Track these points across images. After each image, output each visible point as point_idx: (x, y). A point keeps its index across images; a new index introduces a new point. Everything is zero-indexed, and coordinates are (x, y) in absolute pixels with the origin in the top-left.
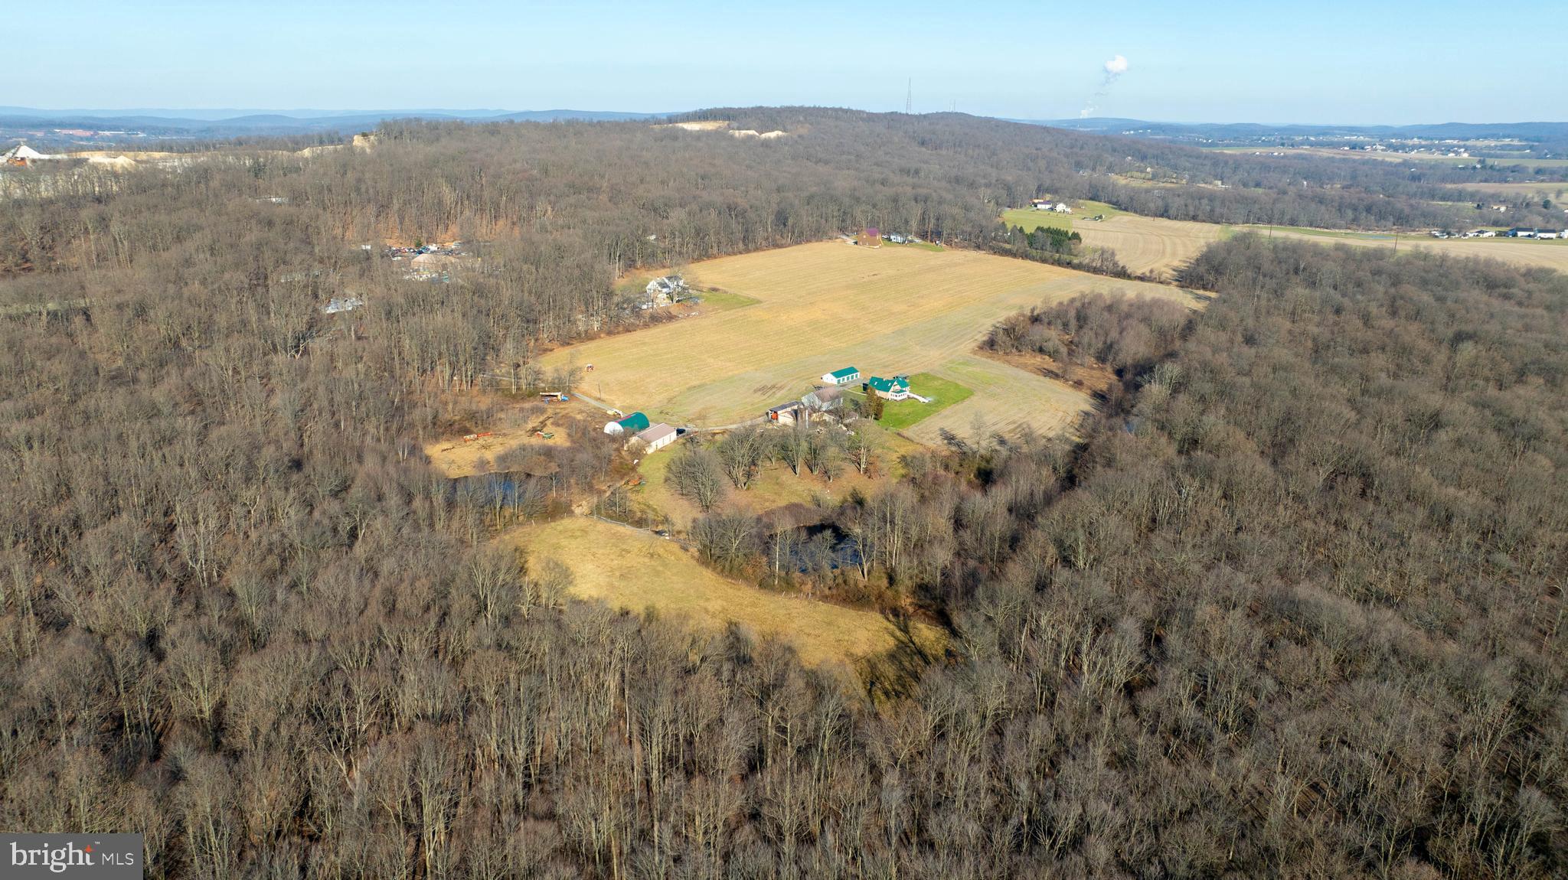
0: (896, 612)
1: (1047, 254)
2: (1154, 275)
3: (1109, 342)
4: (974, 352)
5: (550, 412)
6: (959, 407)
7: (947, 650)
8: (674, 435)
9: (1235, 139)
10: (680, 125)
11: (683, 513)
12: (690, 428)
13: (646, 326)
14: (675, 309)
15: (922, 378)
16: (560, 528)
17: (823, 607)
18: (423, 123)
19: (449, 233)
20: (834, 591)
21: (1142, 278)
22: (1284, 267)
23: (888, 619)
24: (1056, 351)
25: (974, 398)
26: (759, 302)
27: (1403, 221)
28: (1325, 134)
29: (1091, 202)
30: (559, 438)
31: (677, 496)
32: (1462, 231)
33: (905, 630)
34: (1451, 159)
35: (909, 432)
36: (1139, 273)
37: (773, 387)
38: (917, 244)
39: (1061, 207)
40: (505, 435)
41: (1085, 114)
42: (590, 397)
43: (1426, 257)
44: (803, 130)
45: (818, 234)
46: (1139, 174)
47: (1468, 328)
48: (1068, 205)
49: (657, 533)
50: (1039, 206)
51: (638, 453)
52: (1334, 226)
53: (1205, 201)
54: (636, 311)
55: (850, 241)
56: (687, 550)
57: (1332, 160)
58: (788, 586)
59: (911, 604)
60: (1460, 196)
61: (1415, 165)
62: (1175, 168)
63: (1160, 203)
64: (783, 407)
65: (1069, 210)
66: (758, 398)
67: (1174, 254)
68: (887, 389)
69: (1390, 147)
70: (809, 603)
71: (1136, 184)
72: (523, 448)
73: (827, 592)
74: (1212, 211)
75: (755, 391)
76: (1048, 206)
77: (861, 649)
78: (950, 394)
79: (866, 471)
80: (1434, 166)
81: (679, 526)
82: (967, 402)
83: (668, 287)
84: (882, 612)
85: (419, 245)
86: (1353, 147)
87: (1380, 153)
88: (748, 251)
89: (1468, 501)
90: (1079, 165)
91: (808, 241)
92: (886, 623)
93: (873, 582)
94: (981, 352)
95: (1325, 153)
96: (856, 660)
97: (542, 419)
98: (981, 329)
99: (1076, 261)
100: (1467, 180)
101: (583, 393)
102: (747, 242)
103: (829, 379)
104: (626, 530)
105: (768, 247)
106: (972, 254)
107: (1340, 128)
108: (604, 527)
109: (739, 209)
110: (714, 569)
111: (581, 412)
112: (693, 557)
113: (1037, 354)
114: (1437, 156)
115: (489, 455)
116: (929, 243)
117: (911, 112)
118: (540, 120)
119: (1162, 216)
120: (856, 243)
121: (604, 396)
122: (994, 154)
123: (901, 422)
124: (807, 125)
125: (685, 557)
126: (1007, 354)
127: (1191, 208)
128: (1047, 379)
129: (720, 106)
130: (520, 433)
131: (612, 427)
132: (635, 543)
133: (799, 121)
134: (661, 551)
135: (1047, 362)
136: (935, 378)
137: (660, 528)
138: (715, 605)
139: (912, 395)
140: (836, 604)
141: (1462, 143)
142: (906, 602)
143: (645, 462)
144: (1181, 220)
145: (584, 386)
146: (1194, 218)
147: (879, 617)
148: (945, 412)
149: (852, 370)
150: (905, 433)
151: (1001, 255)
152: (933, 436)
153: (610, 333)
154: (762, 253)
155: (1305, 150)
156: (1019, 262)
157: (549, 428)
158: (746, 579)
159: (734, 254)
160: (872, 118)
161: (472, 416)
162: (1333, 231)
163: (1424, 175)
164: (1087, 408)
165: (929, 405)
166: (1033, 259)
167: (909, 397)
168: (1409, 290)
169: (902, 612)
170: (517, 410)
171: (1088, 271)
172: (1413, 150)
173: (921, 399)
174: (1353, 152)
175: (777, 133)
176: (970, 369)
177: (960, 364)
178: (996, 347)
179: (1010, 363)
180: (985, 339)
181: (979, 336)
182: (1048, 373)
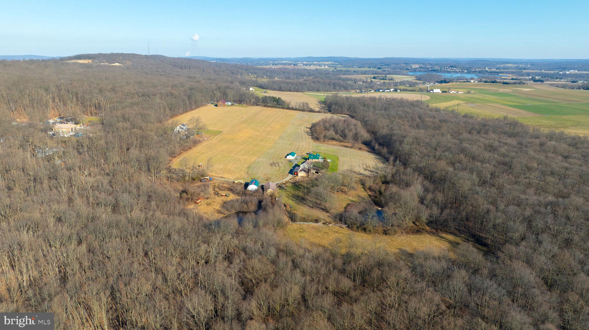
2: (323, 110)
6: (341, 161)
11: (322, 215)
13: (194, 145)
25: (340, 158)
26: (221, 132)
30: (232, 196)
31: (311, 209)
35: (340, 172)
36: (317, 110)
37: (274, 163)
38: (237, 105)
39: (251, 89)
40: (209, 198)
44: (129, 63)
49: (324, 224)
55: (213, 106)
56: (342, 228)
65: (254, 90)
72: (224, 202)
78: (333, 158)
81: (327, 220)
94: (316, 142)
103: (290, 157)
112: (348, 230)
113: (332, 140)
120: (216, 106)
131: (252, 187)
148: (340, 164)
175: (117, 64)
176: (322, 148)
177: (317, 147)
178: (320, 139)
179: (330, 145)
180: (311, 137)
181: (307, 136)
182: (346, 147)
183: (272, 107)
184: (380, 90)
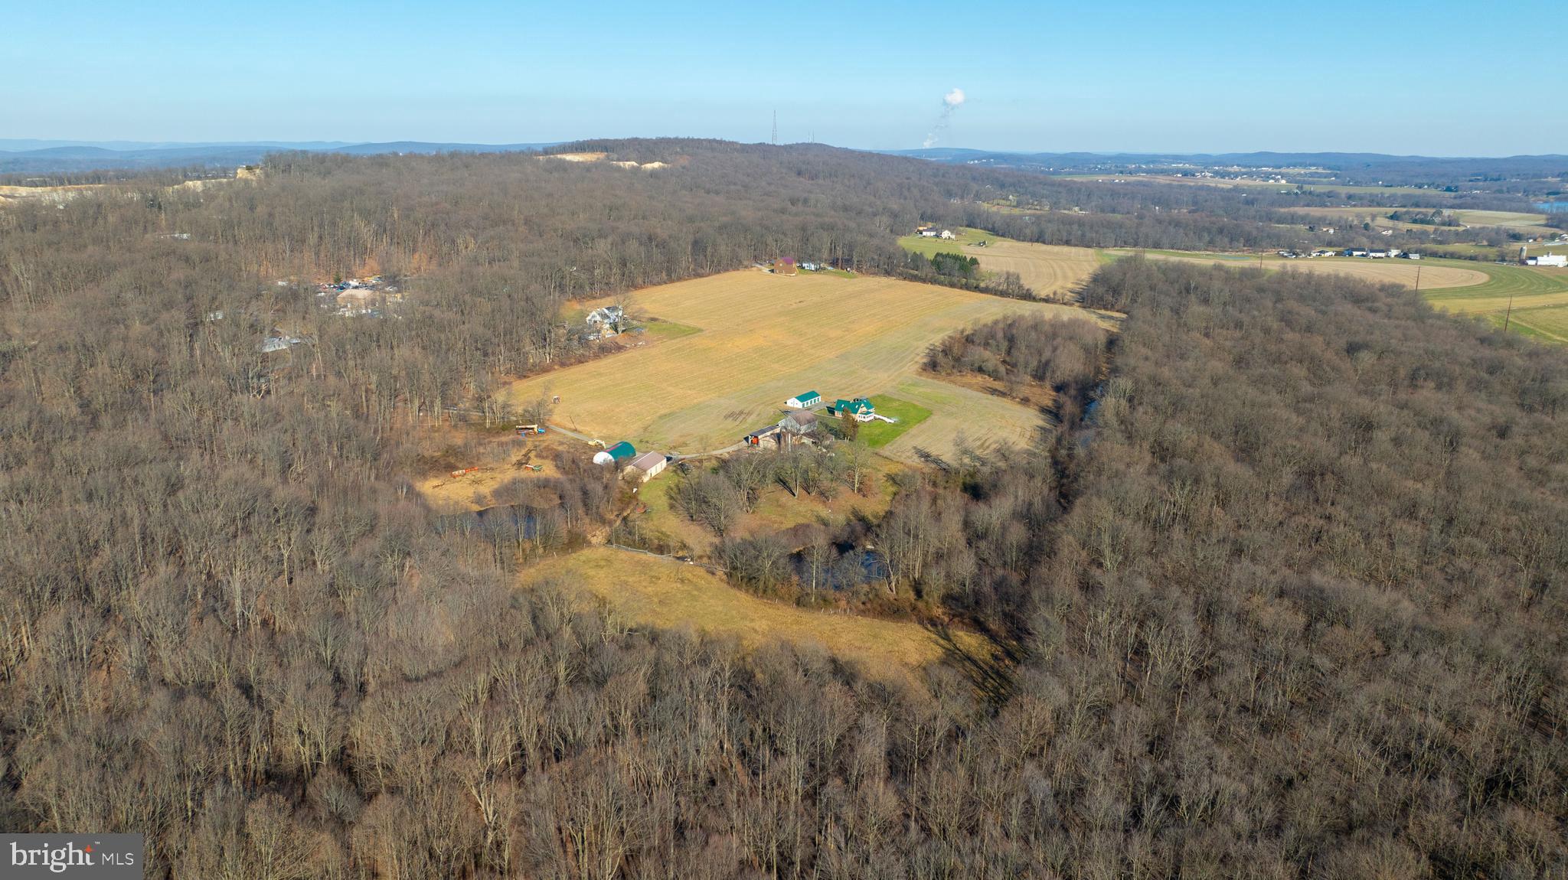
0: (933, 622)
1: (955, 280)
2: (1059, 296)
3: (1043, 360)
4: (920, 374)
5: (530, 445)
6: (925, 425)
7: (992, 655)
8: (664, 463)
9: (1074, 167)
10: (559, 156)
11: (700, 539)
12: (675, 455)
13: (597, 357)
14: (620, 338)
15: (879, 399)
16: (583, 558)
17: (863, 621)
18: (310, 155)
19: (367, 268)
20: (869, 606)
21: (1046, 300)
22: (1177, 286)
23: (927, 629)
24: (996, 371)
25: (935, 418)
26: (700, 330)
27: (1252, 243)
28: (1153, 162)
29: (968, 229)
30: (548, 470)
31: (688, 522)
32: (1307, 251)
33: (947, 638)
34: (1271, 185)
35: (887, 450)
36: (1043, 294)
37: (741, 413)
38: (829, 272)
39: (946, 234)
40: (492, 469)
41: (927, 145)
42: (565, 428)
43: (1294, 275)
44: (684, 161)
45: (734, 263)
46: (1004, 202)
47: (1358, 339)
48: (952, 233)
49: (678, 558)
50: (924, 233)
51: (634, 481)
52: (1194, 248)
53: (1075, 227)
54: (583, 341)
55: (766, 270)
56: (713, 574)
57: (1170, 186)
58: (825, 602)
59: (944, 614)
60: (1293, 219)
61: (1244, 191)
62: (1034, 195)
63: (1035, 229)
64: (763, 432)
65: (953, 237)
66: (730, 424)
67: (1065, 277)
68: (855, 411)
69: (1216, 174)
70: (849, 617)
71: (1005, 211)
72: (514, 482)
73: (862, 607)
74: (1083, 235)
75: (726, 417)
76: (933, 234)
77: (914, 658)
78: (912, 415)
79: (859, 490)
80: (1263, 192)
81: (698, 551)
82: (929, 422)
83: (608, 317)
84: (921, 622)
85: (338, 280)
86: (1185, 174)
87: (1208, 179)
88: (672, 281)
89: (1425, 491)
90: (950, 194)
91: (727, 270)
92: (927, 633)
93: (902, 595)
94: (925, 372)
95: (1162, 180)
96: (913, 669)
97: (523, 452)
98: (917, 351)
99: (982, 285)
100: (1293, 205)
101: (557, 425)
102: (670, 272)
103: (794, 403)
104: (650, 557)
105: (689, 277)
106: (884, 280)
107: (1166, 157)
108: (624, 555)
109: (658, 239)
110: (747, 591)
111: (561, 443)
112: (722, 580)
113: (978, 373)
114: (1258, 182)
115: (486, 489)
116: (840, 270)
117: (778, 143)
118: (424, 152)
119: (1037, 241)
120: (772, 271)
121: (579, 427)
122: (869, 183)
123: (874, 442)
124: (686, 156)
125: (714, 580)
126: (949, 374)
127: (1065, 234)
128: (995, 398)
129: (596, 137)
130: (506, 467)
131: (600, 458)
132: (662, 569)
133: (676, 153)
134: (689, 576)
135: (990, 382)
136: (891, 400)
137: (680, 554)
138: (762, 625)
139: (877, 416)
140: (874, 617)
141: (1277, 171)
142: (938, 611)
143: (644, 490)
144: (1056, 244)
145: (556, 418)
146: (1068, 243)
147: (918, 627)
148: (914, 430)
149: (813, 394)
150: (882, 452)
151: (911, 280)
152: (909, 454)
153: (563, 365)
154: (685, 283)
155: (1142, 177)
156: (929, 287)
157: (534, 462)
158: (782, 598)
159: (659, 284)
160: (745, 149)
161: (451, 451)
162: (1193, 252)
163: (1257, 200)
164: (1041, 423)
165: (896, 425)
166: (941, 284)
167: (875, 419)
168: (1292, 304)
169: (939, 622)
170: (495, 445)
171: (995, 294)
172: (1236, 177)
173: (887, 420)
174: (1185, 179)
175: (656, 165)
176: (921, 390)
177: (909, 385)
178: (938, 368)
179: (955, 383)
180: (925, 360)
181: (918, 358)
182: (994, 392)
183: (924, 281)
184: (1355, 253)
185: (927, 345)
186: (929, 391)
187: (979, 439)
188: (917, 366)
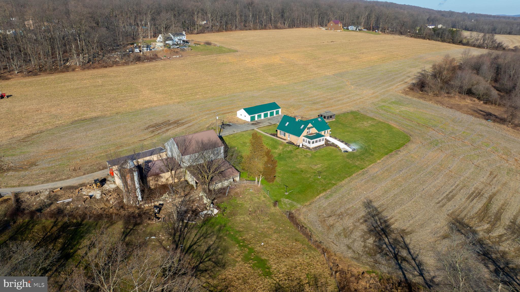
4: (406, 93)
6: (393, 161)
14: (163, 53)
15: (350, 117)
24: (487, 95)
25: (412, 147)
26: (236, 51)
68: (298, 134)
82: (403, 153)
88: (255, 29)
94: (411, 92)
99: (465, 41)
103: (241, 115)
105: (270, 28)
113: (466, 96)
116: (371, 31)
126: (436, 95)
135: (480, 105)
136: (364, 118)
139: (332, 140)
148: (374, 169)
149: (274, 106)
151: (416, 38)
159: (246, 30)
165: (350, 155)
167: (327, 143)
173: (342, 146)
176: (403, 109)
177: (392, 103)
178: (426, 89)
179: (442, 104)
180: (414, 81)
181: (408, 80)
182: (488, 116)
185: (420, 70)
186: (412, 110)
187: (478, 194)
188: (405, 86)
